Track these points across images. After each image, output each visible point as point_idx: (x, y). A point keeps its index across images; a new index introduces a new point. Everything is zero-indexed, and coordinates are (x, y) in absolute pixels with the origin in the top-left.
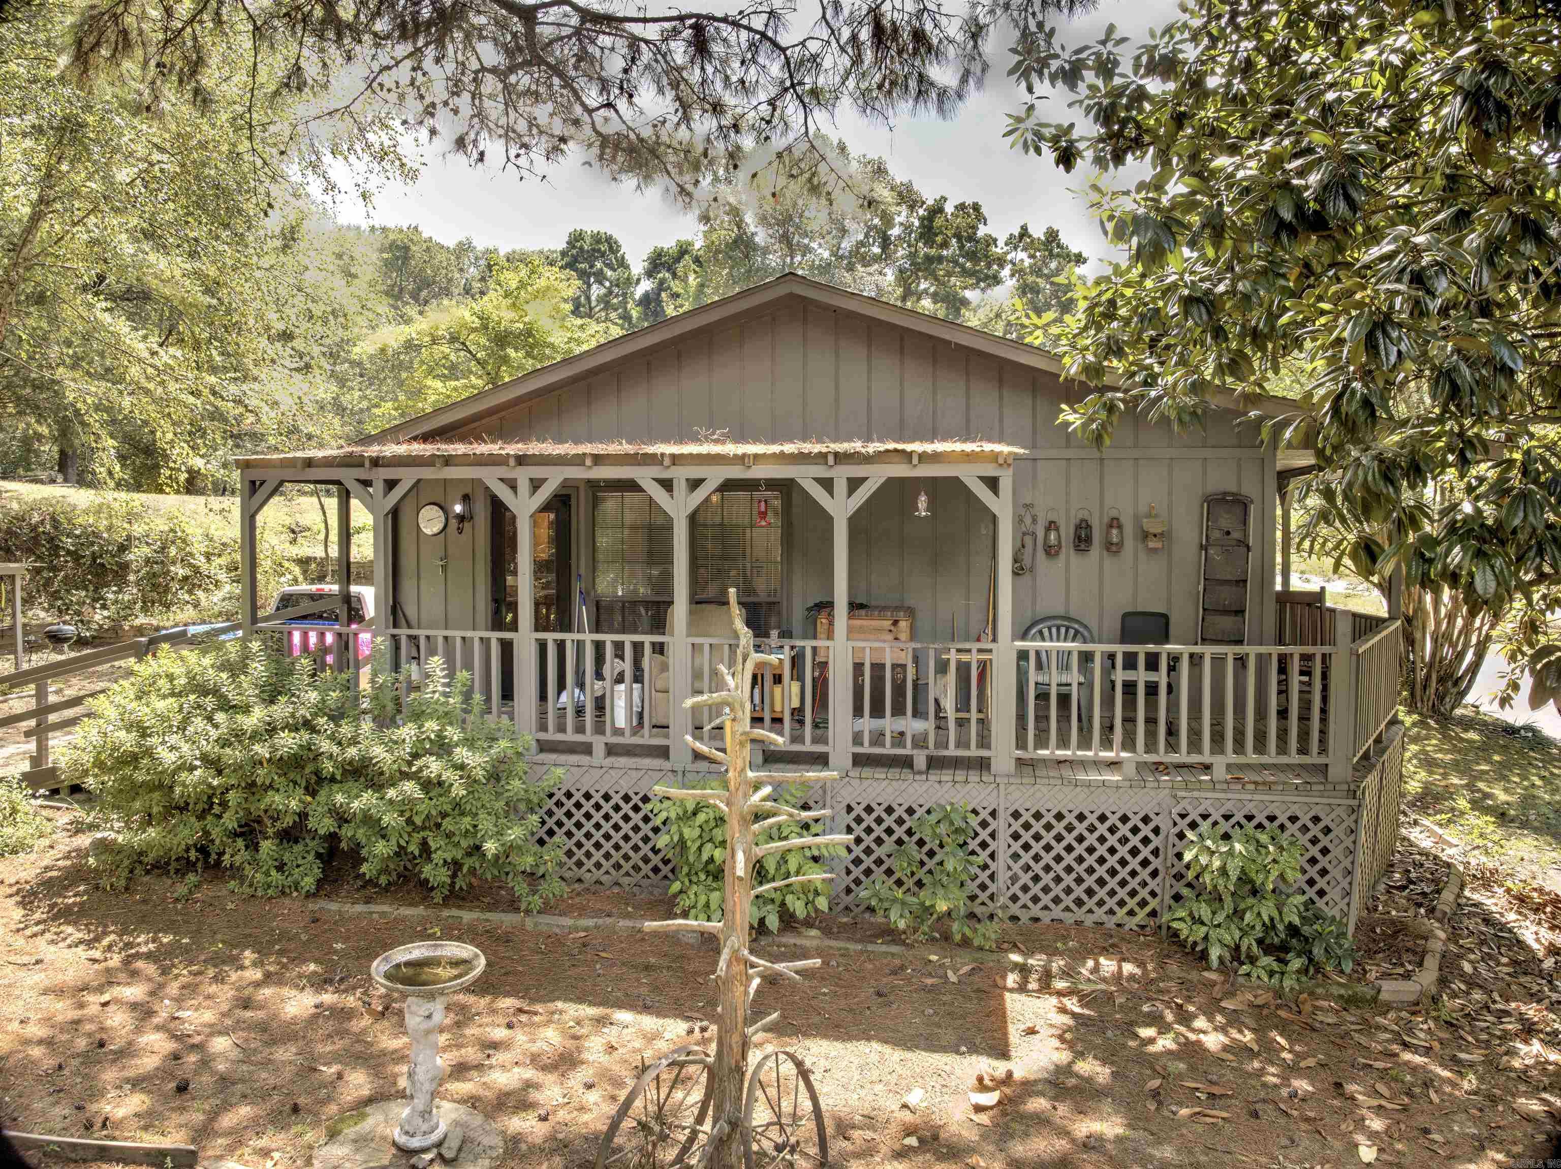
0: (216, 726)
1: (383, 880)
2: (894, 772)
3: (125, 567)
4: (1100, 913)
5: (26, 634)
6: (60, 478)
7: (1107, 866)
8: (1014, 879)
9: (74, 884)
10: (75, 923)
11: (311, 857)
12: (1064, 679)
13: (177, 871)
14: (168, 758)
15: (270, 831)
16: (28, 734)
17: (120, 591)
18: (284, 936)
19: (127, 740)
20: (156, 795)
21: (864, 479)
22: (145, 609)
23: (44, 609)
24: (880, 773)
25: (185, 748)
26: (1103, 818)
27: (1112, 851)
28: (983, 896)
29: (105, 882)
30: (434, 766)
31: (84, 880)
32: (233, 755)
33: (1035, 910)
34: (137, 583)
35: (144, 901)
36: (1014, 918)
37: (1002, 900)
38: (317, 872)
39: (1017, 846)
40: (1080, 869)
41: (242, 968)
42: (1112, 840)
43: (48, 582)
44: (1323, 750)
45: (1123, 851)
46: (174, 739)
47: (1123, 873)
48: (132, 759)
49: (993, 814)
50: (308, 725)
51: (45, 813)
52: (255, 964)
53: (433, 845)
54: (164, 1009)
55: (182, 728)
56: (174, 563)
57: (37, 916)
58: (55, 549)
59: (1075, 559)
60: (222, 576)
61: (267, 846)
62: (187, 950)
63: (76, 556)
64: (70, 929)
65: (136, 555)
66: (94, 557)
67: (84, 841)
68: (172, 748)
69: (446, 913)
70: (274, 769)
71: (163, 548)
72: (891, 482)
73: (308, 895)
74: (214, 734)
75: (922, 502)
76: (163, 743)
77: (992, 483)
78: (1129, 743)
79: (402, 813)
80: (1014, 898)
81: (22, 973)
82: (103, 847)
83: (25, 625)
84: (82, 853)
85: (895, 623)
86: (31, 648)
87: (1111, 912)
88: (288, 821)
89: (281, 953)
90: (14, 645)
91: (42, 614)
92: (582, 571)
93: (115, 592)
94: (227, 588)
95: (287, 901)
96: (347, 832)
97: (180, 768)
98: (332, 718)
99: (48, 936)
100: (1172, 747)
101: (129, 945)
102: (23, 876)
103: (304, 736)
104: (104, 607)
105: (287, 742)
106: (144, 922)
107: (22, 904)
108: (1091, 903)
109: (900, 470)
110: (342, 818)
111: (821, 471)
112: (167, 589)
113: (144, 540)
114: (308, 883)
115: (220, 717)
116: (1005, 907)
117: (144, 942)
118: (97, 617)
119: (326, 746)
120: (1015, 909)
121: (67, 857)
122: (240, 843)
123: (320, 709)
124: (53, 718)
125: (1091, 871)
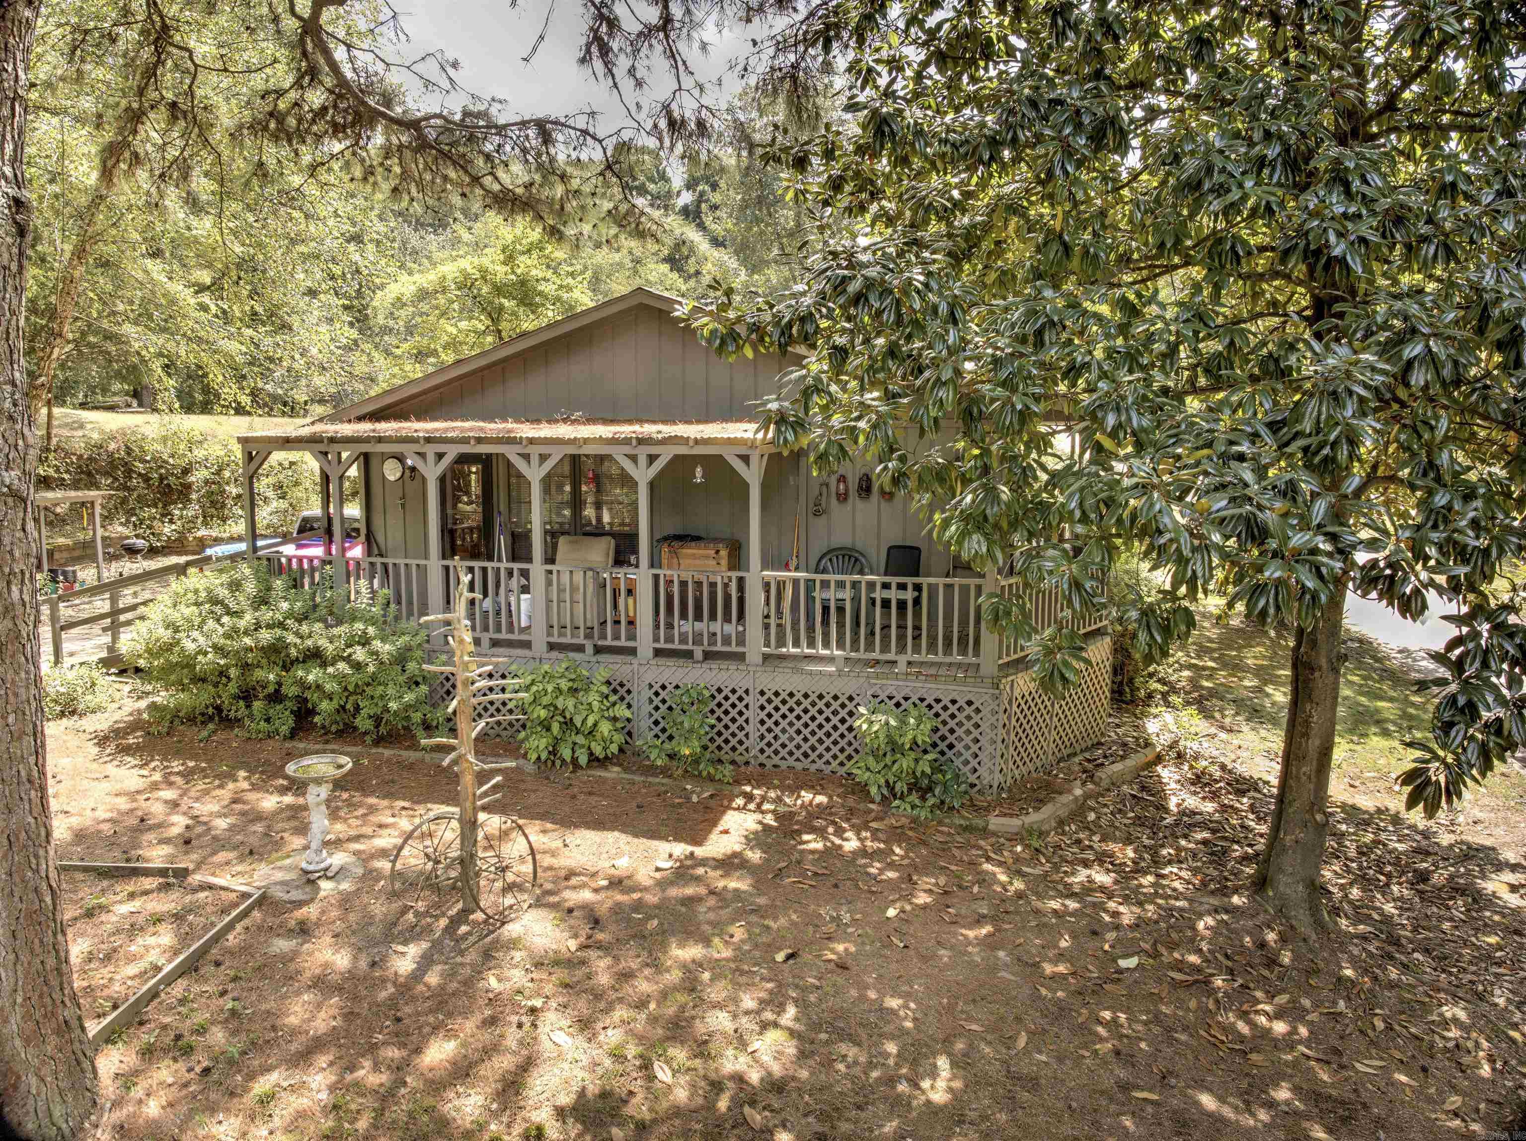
0: (222, 625)
1: (334, 728)
2: (681, 661)
3: (188, 487)
4: (820, 764)
5: (105, 546)
6: (135, 403)
7: (824, 730)
8: (762, 737)
9: (134, 731)
10: (133, 756)
11: (287, 713)
12: (840, 596)
13: (203, 723)
14: (190, 646)
15: (261, 696)
16: (104, 630)
17: (185, 508)
18: (267, 762)
19: (165, 635)
20: (185, 671)
21: (658, 456)
22: (205, 523)
23: (121, 524)
24: (670, 662)
25: (202, 640)
26: (821, 697)
27: (828, 720)
28: (741, 749)
29: (154, 729)
30: (360, 654)
31: (141, 729)
32: (233, 645)
33: (776, 760)
34: (199, 501)
35: (179, 742)
36: (762, 765)
37: (753, 752)
38: (291, 722)
39: (763, 715)
40: (806, 732)
41: (236, 781)
42: (828, 712)
43: (124, 501)
44: (977, 653)
45: (835, 720)
46: (195, 634)
47: (835, 735)
48: (169, 648)
49: (747, 692)
50: (281, 625)
51: (117, 686)
52: (245, 778)
53: (361, 705)
54: (186, 802)
55: (200, 627)
56: (228, 484)
57: (108, 751)
58: (129, 472)
59: (860, 504)
60: (270, 494)
61: (257, 705)
62: (203, 770)
63: (146, 479)
64: (129, 759)
65: (198, 477)
66: (162, 478)
67: (143, 704)
68: (194, 640)
69: (374, 751)
70: (260, 654)
71: (219, 472)
72: (676, 457)
73: (285, 738)
74: (221, 631)
75: (699, 471)
76: (188, 636)
77: (745, 459)
78: (841, 645)
79: (340, 683)
80: (762, 751)
81: (96, 783)
82: (153, 707)
83: (104, 539)
84: (140, 712)
85: (717, 552)
86: (111, 558)
87: (828, 763)
88: (271, 689)
89: (262, 773)
90: (95, 555)
91: (120, 529)
92: (502, 508)
93: (181, 509)
94: (274, 504)
95: (271, 742)
96: (308, 694)
97: (198, 653)
98: (296, 620)
99: (116, 763)
100: (870, 647)
101: (166, 767)
102: (99, 727)
103: (278, 632)
104: (171, 522)
105: (266, 636)
106: (178, 754)
107: (98, 744)
108: (813, 756)
109: (683, 450)
110: (303, 685)
111: (627, 450)
112: (223, 506)
113: (203, 463)
114: (284, 729)
115: (225, 619)
116: (756, 757)
117: (176, 766)
118: (166, 530)
119: (291, 638)
120: (762, 758)
121: (131, 714)
122: (242, 703)
123: (290, 614)
124: (123, 618)
125: (813, 733)
